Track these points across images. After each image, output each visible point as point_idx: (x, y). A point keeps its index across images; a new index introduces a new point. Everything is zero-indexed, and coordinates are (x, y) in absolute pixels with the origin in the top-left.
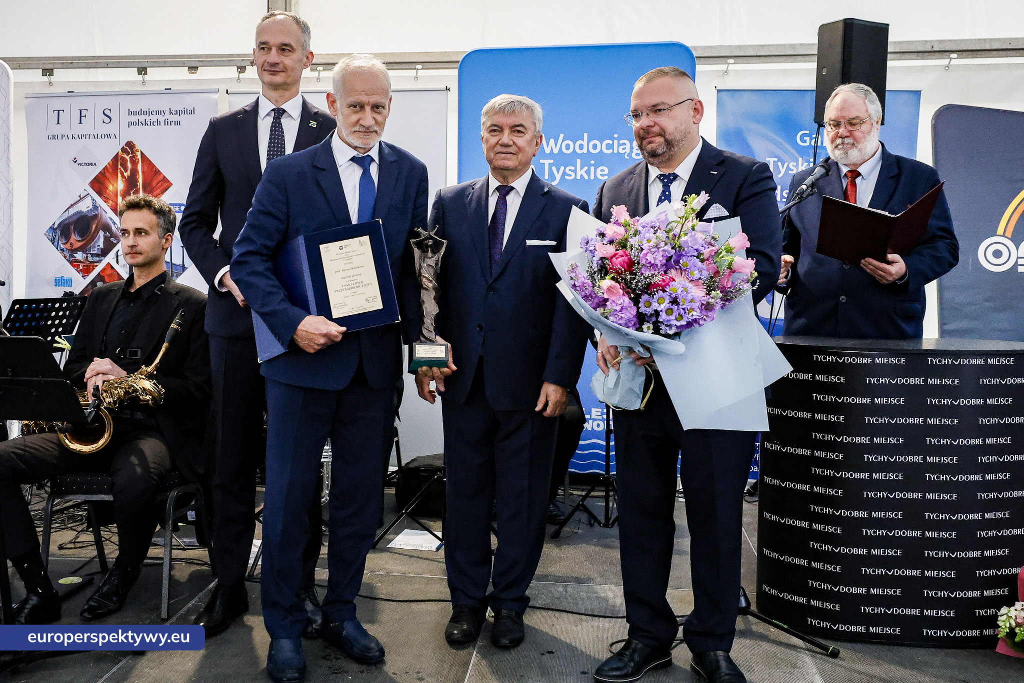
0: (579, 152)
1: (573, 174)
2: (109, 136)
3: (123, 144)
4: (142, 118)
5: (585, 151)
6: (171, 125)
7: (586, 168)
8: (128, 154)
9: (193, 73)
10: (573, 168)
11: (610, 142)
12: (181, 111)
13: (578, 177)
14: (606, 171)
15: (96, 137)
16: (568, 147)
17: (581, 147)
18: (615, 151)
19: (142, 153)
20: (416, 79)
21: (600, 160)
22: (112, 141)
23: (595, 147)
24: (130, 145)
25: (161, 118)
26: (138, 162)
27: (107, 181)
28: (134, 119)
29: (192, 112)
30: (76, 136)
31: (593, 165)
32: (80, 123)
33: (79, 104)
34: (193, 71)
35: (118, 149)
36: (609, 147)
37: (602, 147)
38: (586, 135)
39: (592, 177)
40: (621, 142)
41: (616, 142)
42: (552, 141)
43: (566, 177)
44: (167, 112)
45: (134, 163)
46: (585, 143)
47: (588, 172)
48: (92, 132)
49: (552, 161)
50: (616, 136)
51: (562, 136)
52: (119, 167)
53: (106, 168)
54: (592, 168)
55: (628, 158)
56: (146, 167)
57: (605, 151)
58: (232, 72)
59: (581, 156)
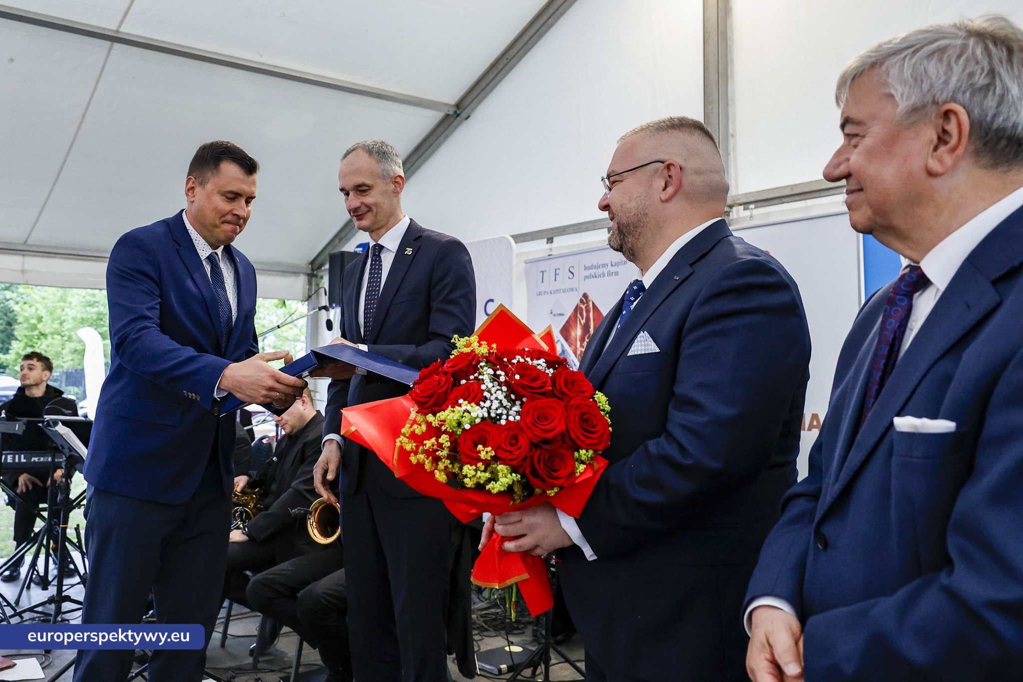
2: (572, 290)
3: (581, 296)
4: (593, 272)
8: (584, 304)
15: (564, 291)
19: (593, 302)
22: (575, 293)
24: (585, 296)
25: (605, 270)
26: (590, 311)
27: (571, 329)
28: (587, 273)
30: (552, 292)
32: (555, 280)
33: (555, 264)
35: (578, 301)
44: (609, 265)
45: (588, 311)
48: (563, 287)
52: (579, 315)
53: (570, 318)
56: (595, 315)
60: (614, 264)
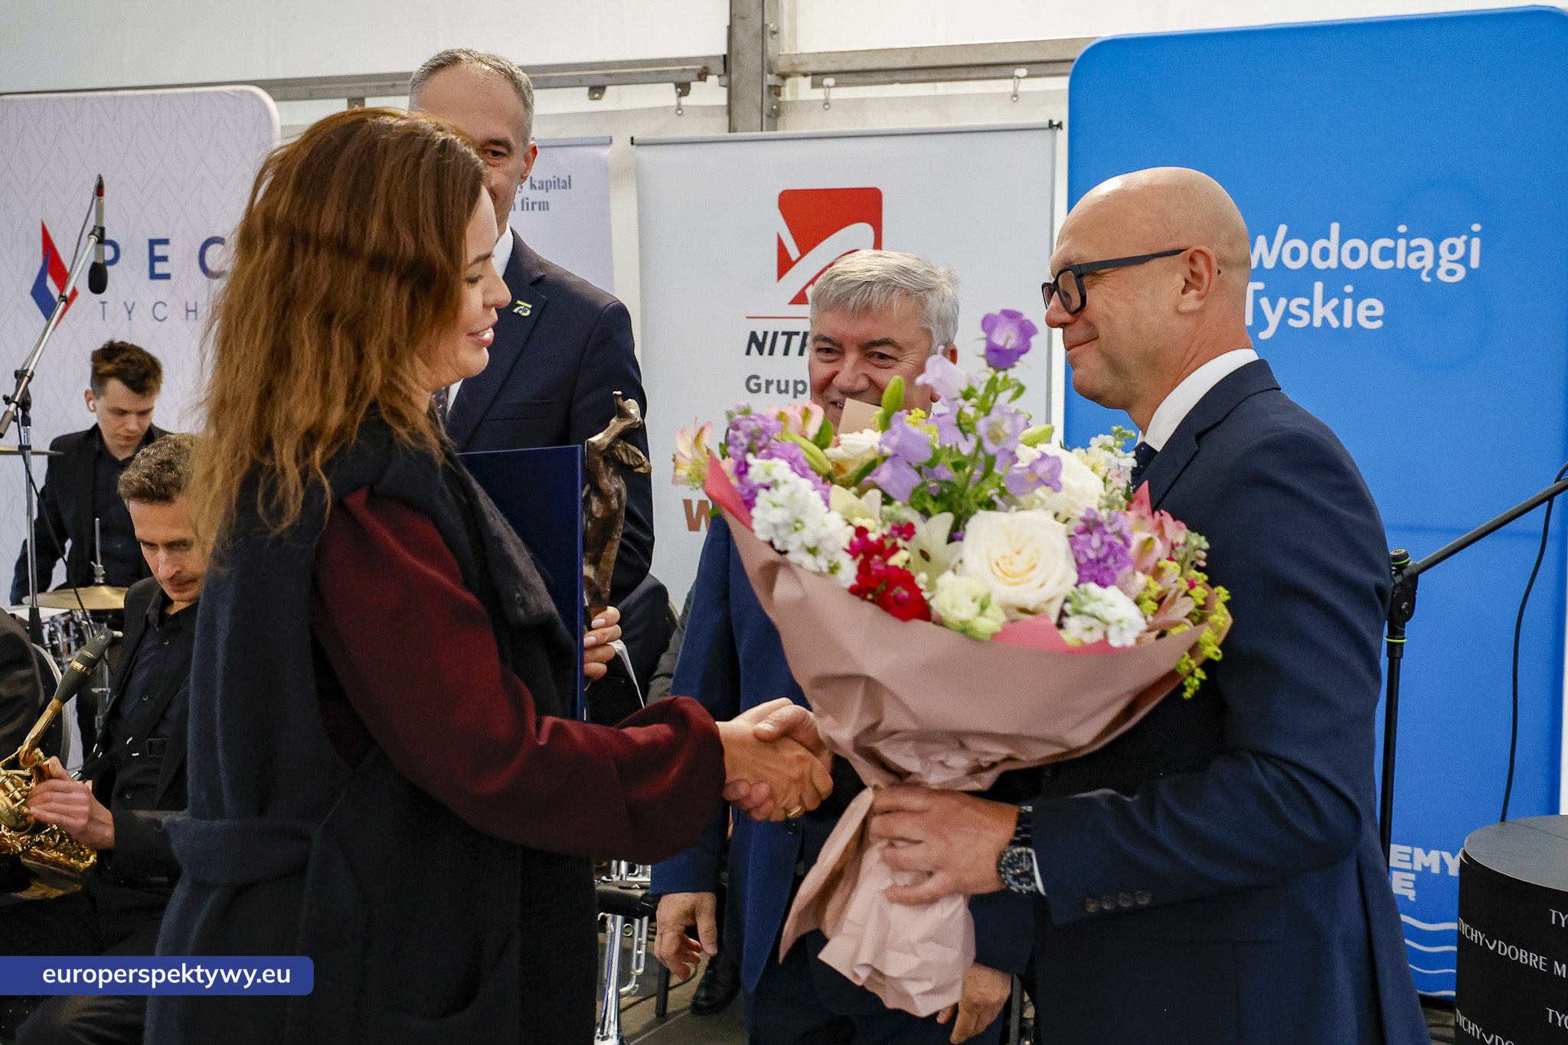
0: (1320, 265)
1: (1305, 314)
5: (1332, 263)
6: (533, 209)
7: (1334, 302)
9: (596, 99)
10: (1306, 302)
11: (1389, 243)
12: (549, 183)
13: (1317, 323)
14: (1380, 310)
16: (1295, 254)
17: (1325, 254)
18: (1401, 265)
20: (1015, 99)
21: (1367, 282)
23: (1355, 254)
29: (567, 184)
31: (1349, 295)
34: (597, 95)
36: (1388, 254)
37: (1371, 254)
38: (1335, 228)
39: (1348, 323)
40: (1414, 243)
41: (1402, 243)
42: (1261, 240)
43: (1292, 322)
46: (1333, 244)
47: (1338, 312)
49: (1260, 286)
50: (1402, 229)
51: (1283, 229)
54: (1348, 303)
55: (1428, 280)
57: (1379, 264)
58: (664, 95)
59: (1324, 275)
60: (537, 185)
